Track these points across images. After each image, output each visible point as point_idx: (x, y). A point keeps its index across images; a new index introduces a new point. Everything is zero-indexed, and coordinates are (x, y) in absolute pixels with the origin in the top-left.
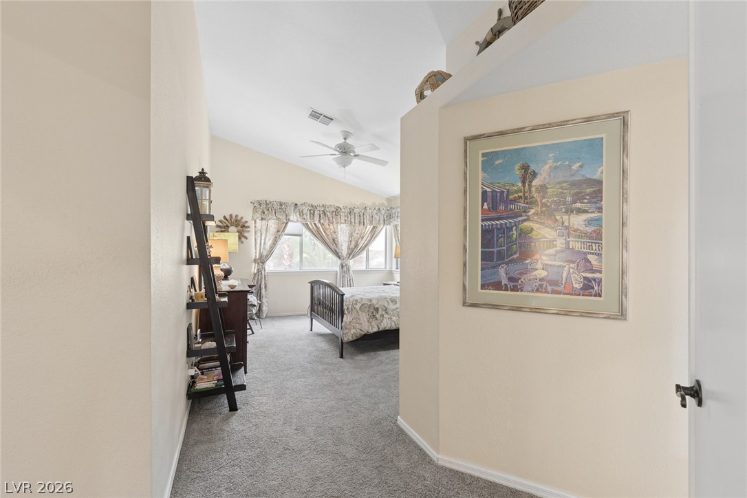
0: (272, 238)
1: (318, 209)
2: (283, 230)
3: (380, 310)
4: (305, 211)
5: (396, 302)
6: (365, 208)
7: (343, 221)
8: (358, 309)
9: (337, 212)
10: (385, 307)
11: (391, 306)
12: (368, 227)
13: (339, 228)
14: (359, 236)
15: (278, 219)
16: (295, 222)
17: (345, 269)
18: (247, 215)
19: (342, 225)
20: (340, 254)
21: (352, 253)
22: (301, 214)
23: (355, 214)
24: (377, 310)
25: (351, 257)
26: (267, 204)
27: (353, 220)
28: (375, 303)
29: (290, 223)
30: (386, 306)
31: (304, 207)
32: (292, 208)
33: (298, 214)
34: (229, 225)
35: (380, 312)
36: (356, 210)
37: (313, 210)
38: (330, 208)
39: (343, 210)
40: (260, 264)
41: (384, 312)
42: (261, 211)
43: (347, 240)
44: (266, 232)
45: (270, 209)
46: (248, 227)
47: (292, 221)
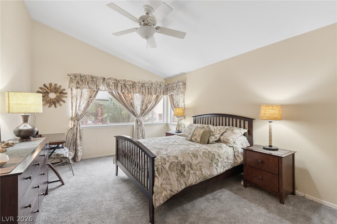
0: (86, 102)
1: (121, 82)
2: (95, 97)
3: (186, 166)
4: (111, 84)
6: (152, 84)
7: (138, 91)
8: (167, 168)
9: (133, 85)
10: (189, 162)
12: (154, 96)
13: (135, 96)
14: (148, 102)
15: (90, 88)
16: (103, 91)
17: (139, 123)
18: (64, 84)
19: (137, 94)
20: (136, 114)
21: (144, 112)
22: (108, 85)
23: (145, 87)
24: (183, 167)
25: (142, 116)
26: (81, 77)
27: (144, 91)
28: (181, 161)
29: (99, 92)
30: (191, 161)
31: (110, 81)
32: (101, 81)
33: (106, 85)
34: (48, 91)
35: (186, 169)
36: (146, 84)
37: (116, 83)
38: (129, 83)
39: (137, 84)
40: (76, 121)
42: (76, 81)
43: (140, 104)
44: (81, 97)
45: (84, 81)
46: (66, 93)
47: (101, 90)
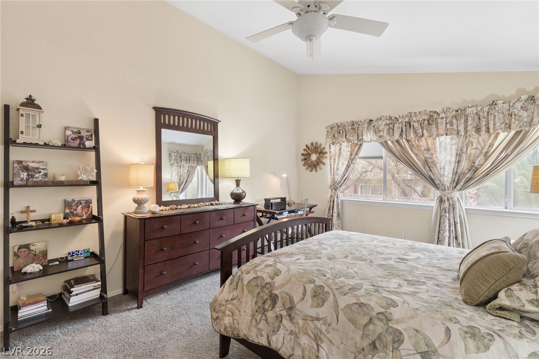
0: (346, 163)
1: (400, 120)
2: (356, 154)
3: (279, 304)
4: (381, 128)
5: (324, 302)
6: (494, 104)
7: (441, 131)
8: (245, 283)
9: (431, 119)
10: (291, 300)
11: (306, 307)
12: (502, 135)
13: (438, 143)
14: (478, 152)
15: (348, 141)
16: (369, 142)
17: (446, 205)
18: (321, 139)
19: (442, 138)
20: (437, 182)
21: (462, 180)
22: (377, 131)
23: (467, 117)
24: (274, 299)
25: (458, 187)
26: (339, 126)
27: (462, 128)
28: (276, 285)
29: (365, 144)
30: (296, 300)
31: (380, 122)
32: (366, 126)
33: (372, 132)
34: (310, 152)
35: (278, 308)
36: (469, 110)
37: (392, 122)
38: (419, 116)
39: (443, 115)
40: (333, 190)
41: (284, 313)
42: (332, 134)
43: (453, 159)
44: (339, 156)
45: (341, 132)
46: (326, 153)
47: (365, 142)
